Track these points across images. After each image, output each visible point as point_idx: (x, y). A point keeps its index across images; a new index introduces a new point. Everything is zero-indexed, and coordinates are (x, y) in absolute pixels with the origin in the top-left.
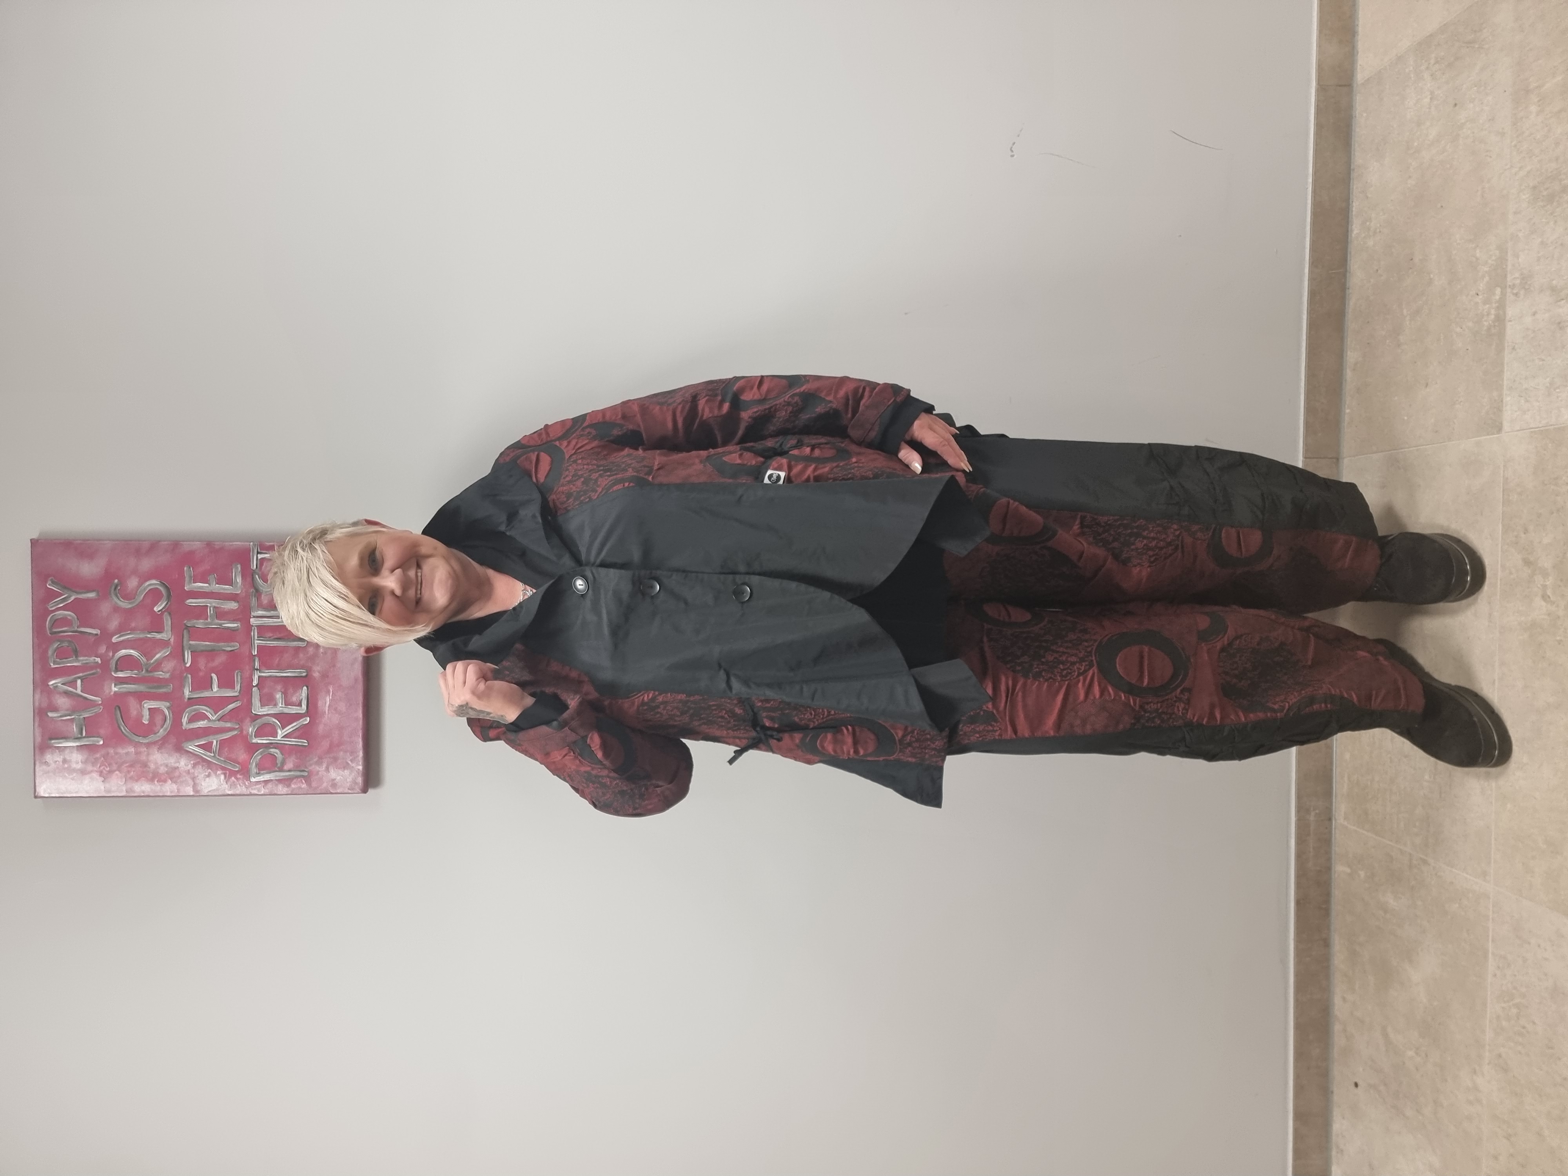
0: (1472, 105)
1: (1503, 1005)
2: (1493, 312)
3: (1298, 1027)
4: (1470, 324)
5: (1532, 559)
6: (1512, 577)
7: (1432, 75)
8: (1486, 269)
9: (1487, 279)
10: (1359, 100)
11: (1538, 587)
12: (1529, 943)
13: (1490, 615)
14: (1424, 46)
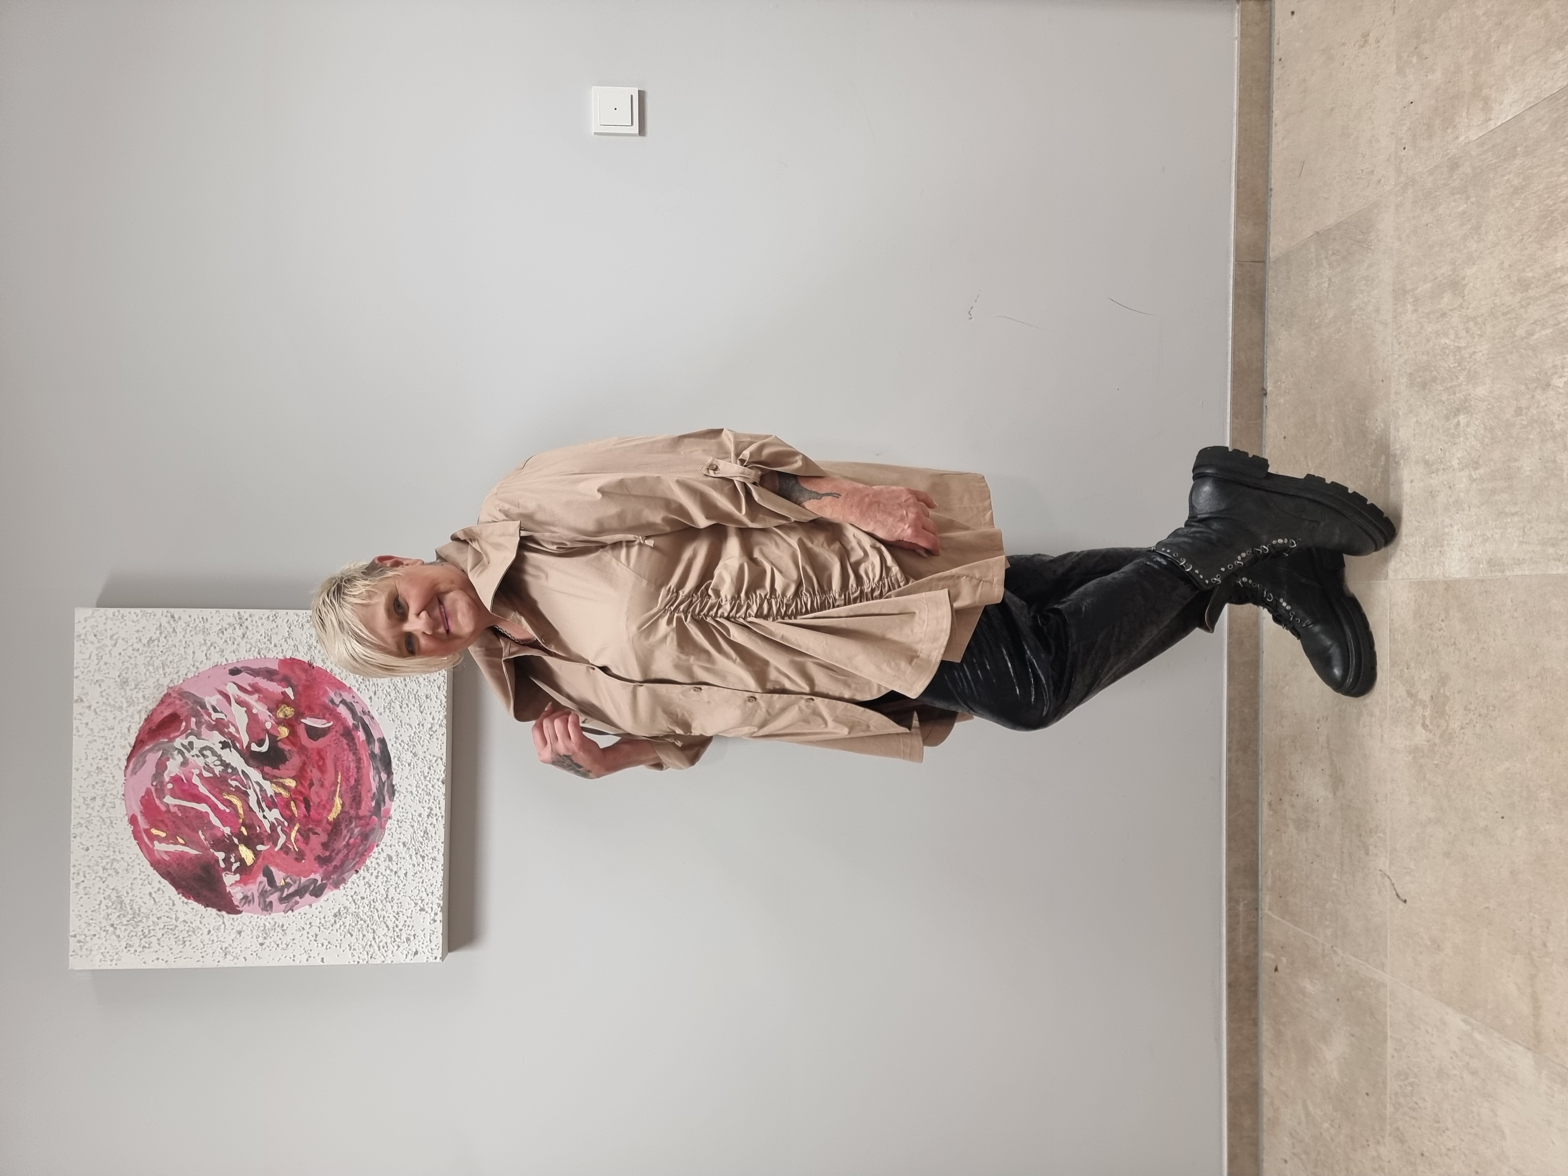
0: (1361, 296)
1: (1400, 1083)
2: (1379, 474)
3: (1230, 1099)
4: (1361, 483)
5: (1413, 692)
6: (1398, 705)
7: (1330, 264)
8: (1374, 438)
9: (1374, 446)
10: (1271, 273)
11: (1419, 717)
12: (1419, 1028)
13: (1382, 736)
14: (1322, 237)
